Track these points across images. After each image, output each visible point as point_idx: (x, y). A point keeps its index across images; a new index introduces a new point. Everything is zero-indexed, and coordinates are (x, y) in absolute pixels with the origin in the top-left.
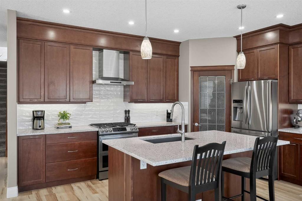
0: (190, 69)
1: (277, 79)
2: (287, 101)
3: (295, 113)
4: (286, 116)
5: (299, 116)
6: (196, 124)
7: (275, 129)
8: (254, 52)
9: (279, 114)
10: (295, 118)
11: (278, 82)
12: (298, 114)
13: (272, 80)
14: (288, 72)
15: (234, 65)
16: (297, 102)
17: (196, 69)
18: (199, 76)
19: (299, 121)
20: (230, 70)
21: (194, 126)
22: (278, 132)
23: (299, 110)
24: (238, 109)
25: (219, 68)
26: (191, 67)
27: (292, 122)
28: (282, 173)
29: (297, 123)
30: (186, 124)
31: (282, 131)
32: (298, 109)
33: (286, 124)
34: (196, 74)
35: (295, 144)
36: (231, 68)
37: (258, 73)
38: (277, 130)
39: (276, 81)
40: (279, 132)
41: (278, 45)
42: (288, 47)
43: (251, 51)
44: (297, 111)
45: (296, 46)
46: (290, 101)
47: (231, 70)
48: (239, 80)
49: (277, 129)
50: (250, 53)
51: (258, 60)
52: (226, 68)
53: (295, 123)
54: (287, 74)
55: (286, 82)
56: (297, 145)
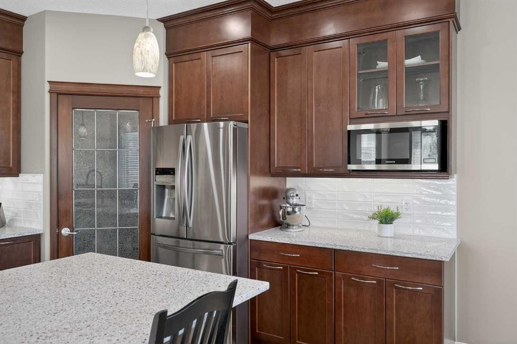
0: (47, 87)
1: (247, 122)
2: (267, 170)
3: (281, 196)
4: (265, 202)
5: (289, 204)
6: (65, 231)
7: (243, 233)
8: (200, 59)
9: (252, 198)
10: (281, 208)
11: (249, 127)
12: (286, 198)
13: (235, 123)
14: (268, 108)
15: (160, 87)
16: (285, 173)
17: (63, 88)
18: (73, 108)
19: (289, 213)
20: (150, 97)
21: (59, 235)
22: (249, 241)
23: (288, 190)
24: (167, 190)
25: (125, 91)
26: (49, 82)
27: (277, 215)
28: (257, 331)
29: (284, 217)
30: (38, 233)
31: (257, 239)
32: (288, 187)
33: (265, 220)
34: (65, 102)
35: (282, 266)
36: (151, 93)
37: (208, 106)
38: (248, 236)
39: (245, 125)
40: (251, 240)
41: (250, 44)
42: (267, 55)
43: (195, 56)
44: (284, 191)
45: (284, 53)
46: (271, 172)
47: (152, 97)
48: (171, 121)
49: (246, 234)
50: (194, 61)
51: (208, 77)
52: (141, 91)
53: (281, 219)
54: (267, 111)
55: (264, 130)
56: (285, 268)
